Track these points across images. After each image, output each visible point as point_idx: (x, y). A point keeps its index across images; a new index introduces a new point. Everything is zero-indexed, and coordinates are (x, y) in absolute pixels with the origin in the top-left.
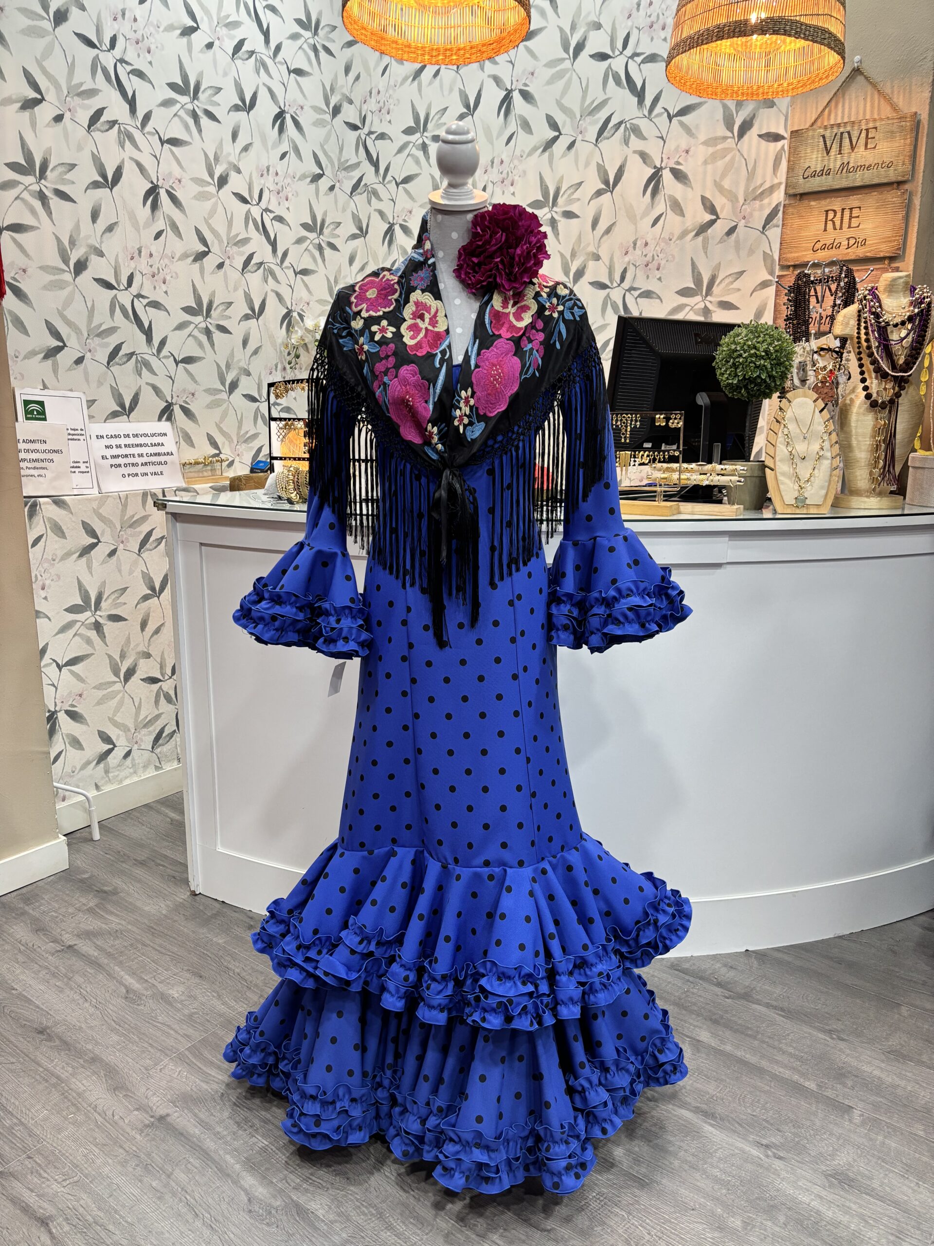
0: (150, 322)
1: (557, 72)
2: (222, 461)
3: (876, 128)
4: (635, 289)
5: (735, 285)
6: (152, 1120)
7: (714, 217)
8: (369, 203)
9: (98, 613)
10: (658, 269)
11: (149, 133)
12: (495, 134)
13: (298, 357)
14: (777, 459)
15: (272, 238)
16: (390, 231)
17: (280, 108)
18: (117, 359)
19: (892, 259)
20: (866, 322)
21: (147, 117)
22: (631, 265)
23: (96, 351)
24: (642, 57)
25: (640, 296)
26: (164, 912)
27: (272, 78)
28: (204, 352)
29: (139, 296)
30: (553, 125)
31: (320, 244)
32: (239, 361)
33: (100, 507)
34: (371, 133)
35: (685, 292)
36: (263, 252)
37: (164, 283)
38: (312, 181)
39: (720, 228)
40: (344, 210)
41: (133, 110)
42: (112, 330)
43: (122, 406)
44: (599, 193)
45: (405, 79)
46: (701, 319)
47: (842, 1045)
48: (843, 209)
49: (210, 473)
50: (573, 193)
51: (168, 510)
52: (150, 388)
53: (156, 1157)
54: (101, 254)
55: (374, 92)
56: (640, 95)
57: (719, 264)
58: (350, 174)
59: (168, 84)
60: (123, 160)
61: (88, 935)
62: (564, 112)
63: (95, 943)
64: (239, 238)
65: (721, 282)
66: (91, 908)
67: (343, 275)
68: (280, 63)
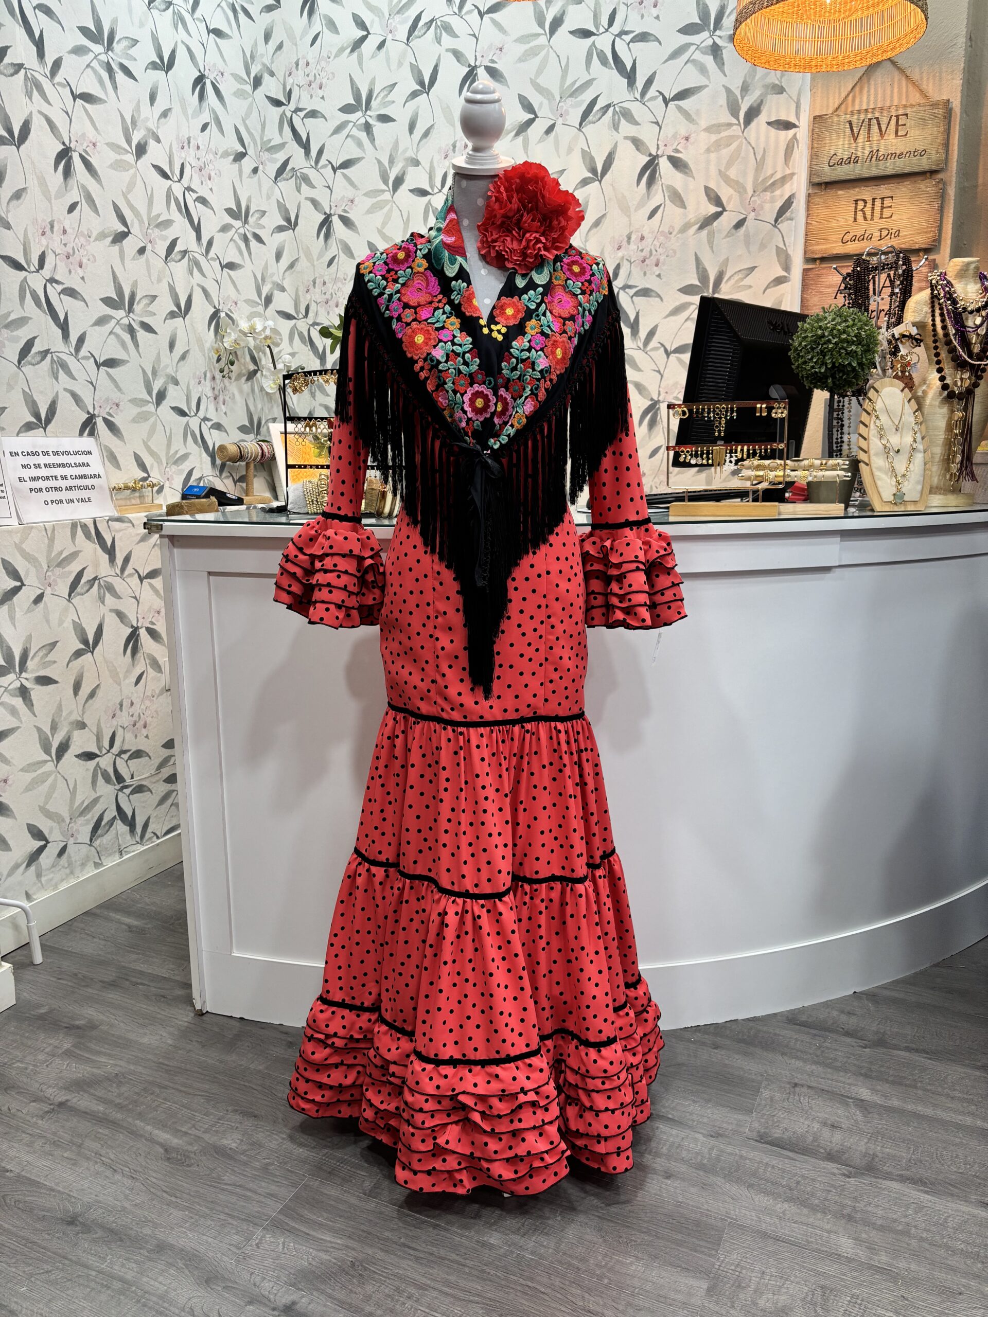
0: (66, 314)
1: (531, 48)
2: (154, 485)
3: (907, 115)
4: (630, 287)
5: (748, 281)
7: (720, 209)
8: (299, 191)
9: (24, 675)
10: (657, 265)
11: (59, 84)
13: (232, 363)
14: (872, 452)
15: (196, 223)
16: (326, 222)
17: (200, 71)
18: (29, 358)
19: (927, 251)
20: (941, 309)
21: (57, 64)
22: (625, 261)
23: (4, 346)
24: (632, 35)
25: (637, 294)
26: (169, 1042)
27: (190, 36)
28: (128, 353)
29: (52, 280)
30: (528, 107)
31: (245, 235)
32: (167, 366)
33: (22, 542)
34: (298, 110)
35: (689, 290)
36: (187, 240)
37: (81, 266)
38: (235, 160)
39: (726, 221)
40: (268, 198)
41: (41, 54)
42: (22, 321)
43: (37, 415)
44: (585, 182)
45: (342, 50)
48: (874, 199)
49: (138, 501)
51: (163, 533)
52: (68, 395)
54: (8, 226)
55: (302, 63)
56: (630, 76)
57: (727, 259)
58: (274, 156)
59: (78, 27)
60: (31, 113)
61: (79, 1085)
62: (541, 93)
63: (92, 1094)
64: (160, 220)
65: (730, 278)
66: (67, 1050)
67: (270, 272)
68: (198, 19)
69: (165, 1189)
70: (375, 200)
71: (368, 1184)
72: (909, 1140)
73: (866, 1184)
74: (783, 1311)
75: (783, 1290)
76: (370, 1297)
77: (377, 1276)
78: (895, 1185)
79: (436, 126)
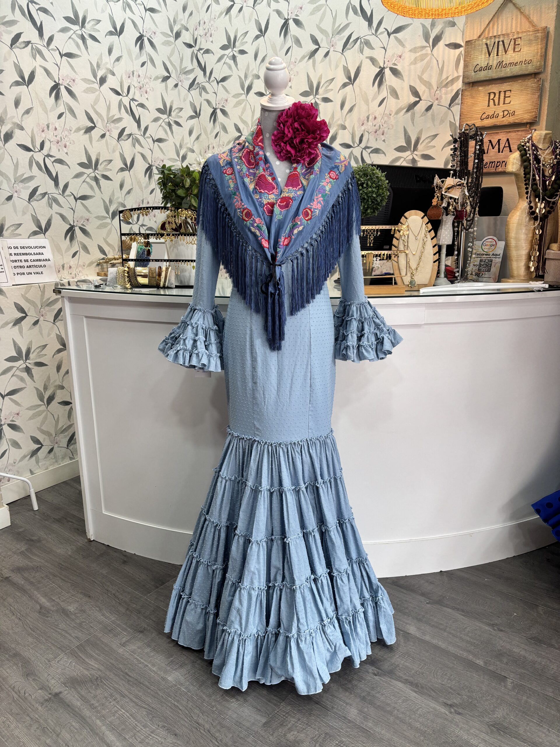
0: (57, 173)
1: (317, 7)
3: (521, 38)
4: (369, 148)
5: (432, 143)
6: (50, 696)
7: (418, 99)
8: (201, 95)
9: (28, 361)
10: (383, 134)
11: (52, 50)
12: (278, 48)
15: (137, 118)
16: (214, 114)
17: (140, 33)
18: (35, 197)
19: (531, 124)
21: (51, 39)
22: (366, 132)
23: (20, 192)
25: (372, 152)
26: (69, 553)
27: (134, 14)
28: (94, 192)
29: (48, 156)
30: (315, 41)
31: (169, 122)
32: (118, 198)
33: (26, 293)
34: (200, 49)
35: (400, 149)
36: (131, 127)
37: (65, 147)
38: (163, 81)
39: (422, 106)
41: (41, 34)
42: (31, 178)
43: (40, 227)
44: (345, 85)
45: (221, 14)
46: (411, 165)
47: (501, 634)
48: (500, 92)
50: (328, 86)
51: (62, 294)
52: (58, 216)
53: (50, 722)
54: (22, 128)
55: (202, 22)
56: (370, 20)
57: (422, 130)
58: (188, 76)
59: (64, 17)
60: (35, 67)
61: (19, 570)
62: (322, 33)
63: (23, 576)
64: (115, 118)
65: (423, 141)
66: (23, 552)
67: (185, 142)
68: (139, 4)
69: (31, 627)
70: (238, 99)
71: (124, 640)
72: (423, 660)
73: (383, 681)
74: (297, 742)
75: (304, 731)
76: (97, 695)
77: (105, 686)
78: (400, 685)
79: (268, 55)
